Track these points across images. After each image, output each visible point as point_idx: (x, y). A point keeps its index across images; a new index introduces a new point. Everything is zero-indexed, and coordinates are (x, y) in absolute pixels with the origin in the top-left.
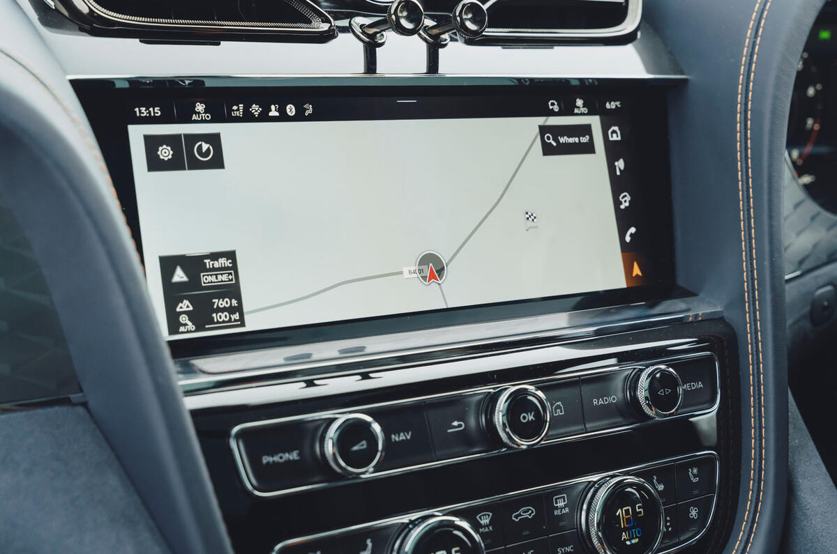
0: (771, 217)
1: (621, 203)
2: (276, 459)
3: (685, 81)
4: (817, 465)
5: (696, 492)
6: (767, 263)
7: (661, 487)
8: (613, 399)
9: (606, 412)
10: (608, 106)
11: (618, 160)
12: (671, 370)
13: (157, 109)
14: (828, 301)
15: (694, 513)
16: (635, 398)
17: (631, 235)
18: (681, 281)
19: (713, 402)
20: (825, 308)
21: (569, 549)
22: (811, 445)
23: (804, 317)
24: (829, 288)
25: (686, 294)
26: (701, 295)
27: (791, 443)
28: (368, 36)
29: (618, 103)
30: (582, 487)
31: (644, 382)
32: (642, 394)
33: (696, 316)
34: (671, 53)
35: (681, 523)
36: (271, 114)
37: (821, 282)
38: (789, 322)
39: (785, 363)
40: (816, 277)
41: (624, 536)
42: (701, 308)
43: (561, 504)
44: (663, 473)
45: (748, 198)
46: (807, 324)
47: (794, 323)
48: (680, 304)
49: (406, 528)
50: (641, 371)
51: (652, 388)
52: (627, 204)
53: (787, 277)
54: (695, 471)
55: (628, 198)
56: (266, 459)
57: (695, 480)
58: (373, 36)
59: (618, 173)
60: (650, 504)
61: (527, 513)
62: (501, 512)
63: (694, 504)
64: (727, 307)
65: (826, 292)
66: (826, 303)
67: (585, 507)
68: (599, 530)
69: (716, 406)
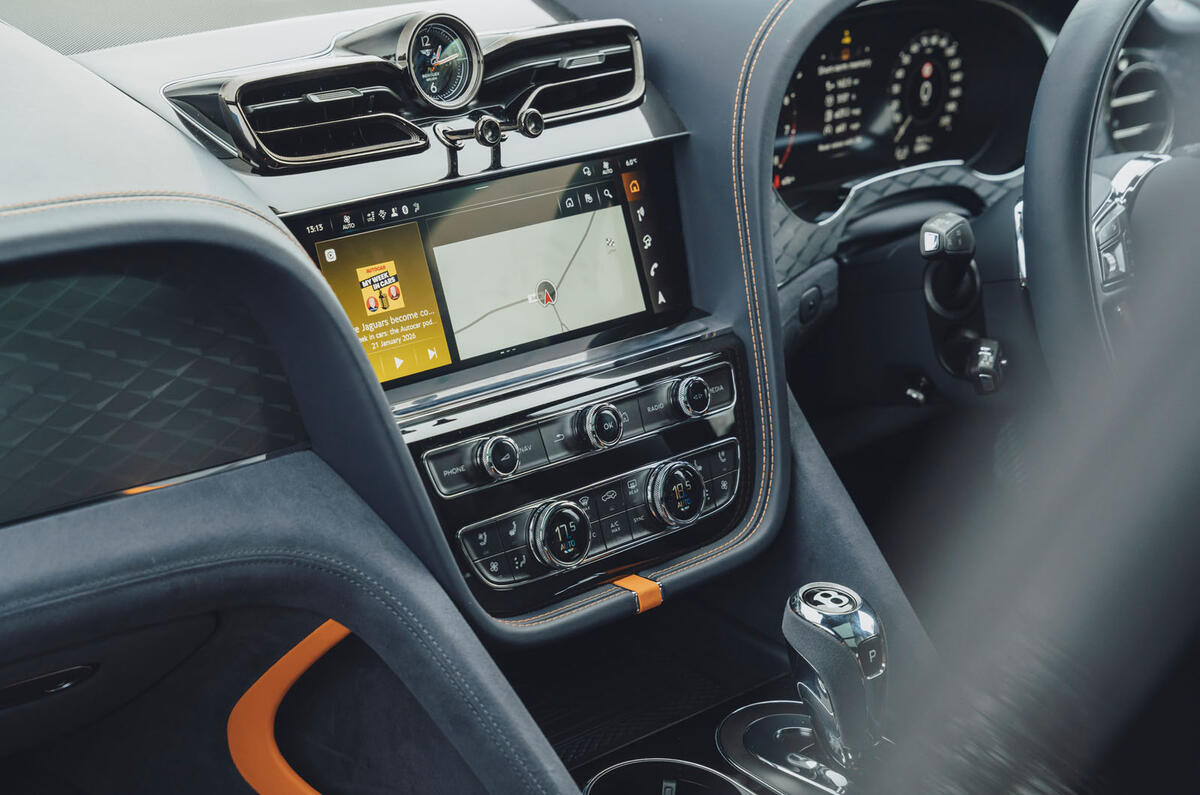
0: (764, 252)
1: (644, 244)
2: (451, 472)
3: (688, 136)
4: (812, 440)
5: (725, 469)
6: (764, 288)
7: (700, 468)
8: (661, 406)
9: (657, 416)
10: (627, 164)
11: (639, 209)
12: (700, 378)
13: (320, 225)
14: (814, 301)
15: (724, 485)
16: (676, 404)
17: (655, 270)
18: (697, 303)
19: (732, 399)
20: (811, 307)
21: (641, 519)
22: (806, 425)
23: (794, 317)
24: (814, 289)
25: (702, 314)
26: (714, 315)
27: (791, 425)
28: (451, 141)
29: (635, 160)
30: (646, 472)
31: (683, 390)
32: (682, 399)
33: (712, 334)
34: (672, 110)
35: (716, 494)
36: (393, 215)
37: (806, 286)
38: (783, 324)
39: (783, 364)
40: (802, 282)
41: (679, 505)
42: (714, 326)
43: (633, 487)
44: (699, 458)
45: (746, 236)
46: (797, 324)
47: (787, 324)
48: (698, 325)
49: (536, 513)
50: (679, 382)
51: (689, 395)
52: (649, 244)
53: (779, 285)
54: (723, 453)
55: (650, 239)
56: (446, 473)
57: (723, 461)
58: (454, 142)
59: (640, 219)
60: (694, 479)
61: (611, 495)
62: (594, 495)
63: (724, 479)
64: (737, 323)
65: (811, 294)
66: (811, 303)
67: (649, 488)
68: (661, 503)
69: (734, 403)
